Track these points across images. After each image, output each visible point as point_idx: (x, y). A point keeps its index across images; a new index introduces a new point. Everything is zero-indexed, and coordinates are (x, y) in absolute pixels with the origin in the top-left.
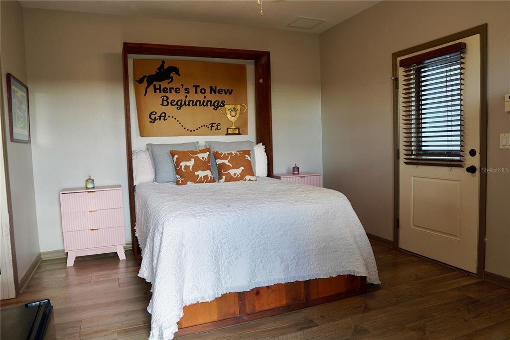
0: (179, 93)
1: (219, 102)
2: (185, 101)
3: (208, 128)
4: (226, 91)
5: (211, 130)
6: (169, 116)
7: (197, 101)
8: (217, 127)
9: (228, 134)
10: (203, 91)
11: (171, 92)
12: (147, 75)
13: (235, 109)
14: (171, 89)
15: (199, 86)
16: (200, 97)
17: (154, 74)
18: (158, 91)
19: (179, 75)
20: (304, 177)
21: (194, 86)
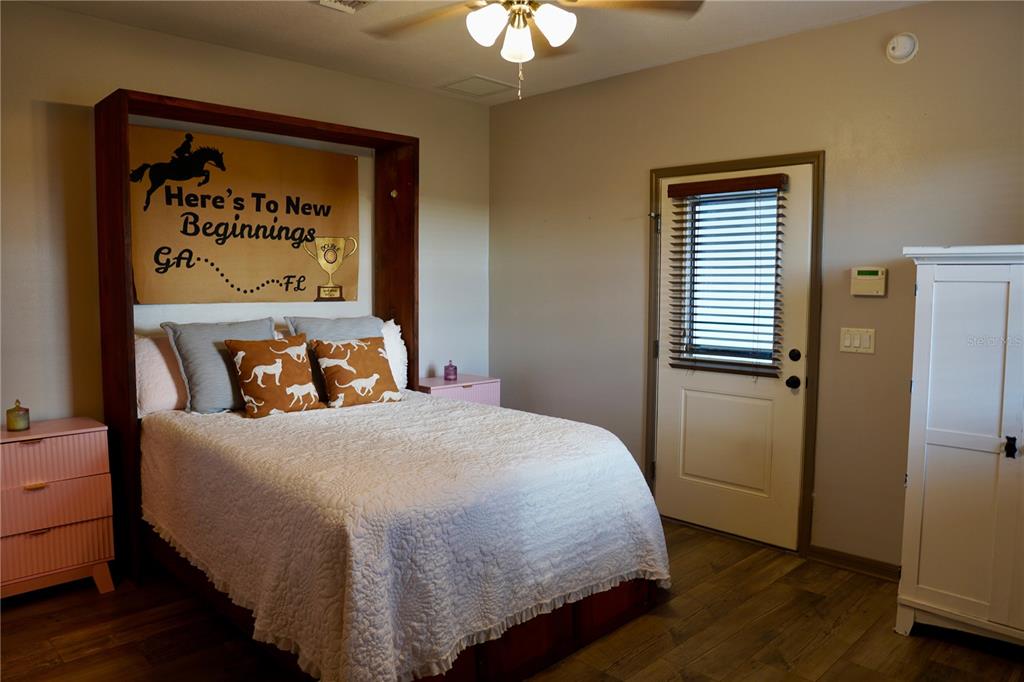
0: (222, 207)
1: (303, 230)
2: (235, 226)
3: (281, 285)
4: (318, 207)
5: (287, 289)
6: (199, 259)
7: (259, 228)
8: (299, 285)
9: (320, 299)
10: (272, 207)
11: (204, 205)
12: (152, 164)
13: (334, 248)
14: (204, 198)
15: (264, 196)
16: (265, 218)
17: (168, 161)
18: (175, 201)
19: (223, 169)
20: (471, 386)
21: (254, 195)
